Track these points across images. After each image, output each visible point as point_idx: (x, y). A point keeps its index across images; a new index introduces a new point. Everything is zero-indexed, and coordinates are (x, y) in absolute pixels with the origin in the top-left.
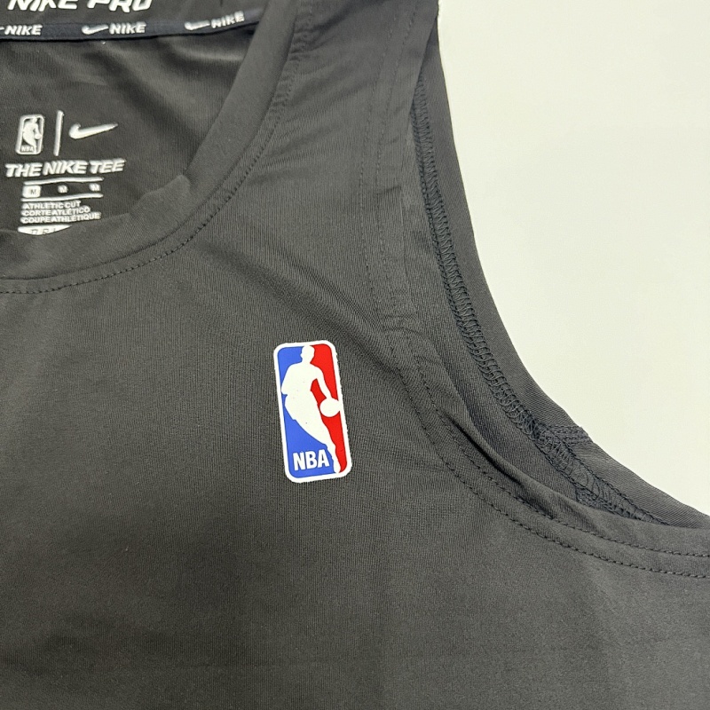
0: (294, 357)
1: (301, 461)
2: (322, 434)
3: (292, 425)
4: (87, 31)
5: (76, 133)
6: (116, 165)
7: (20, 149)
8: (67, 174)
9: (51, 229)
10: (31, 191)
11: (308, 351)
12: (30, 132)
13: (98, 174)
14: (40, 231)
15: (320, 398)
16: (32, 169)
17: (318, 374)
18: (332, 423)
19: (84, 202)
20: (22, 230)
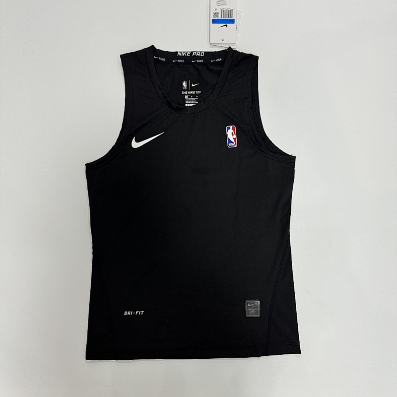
0: (229, 128)
1: (230, 144)
2: (233, 141)
3: (229, 139)
4: (193, 61)
5: (193, 85)
6: (200, 92)
7: (184, 88)
8: (192, 94)
9: (192, 105)
10: (186, 97)
11: (231, 127)
12: (184, 84)
13: (197, 94)
14: (188, 105)
15: (233, 135)
16: (186, 93)
17: (233, 131)
18: (234, 139)
19: (195, 100)
20: (186, 105)
